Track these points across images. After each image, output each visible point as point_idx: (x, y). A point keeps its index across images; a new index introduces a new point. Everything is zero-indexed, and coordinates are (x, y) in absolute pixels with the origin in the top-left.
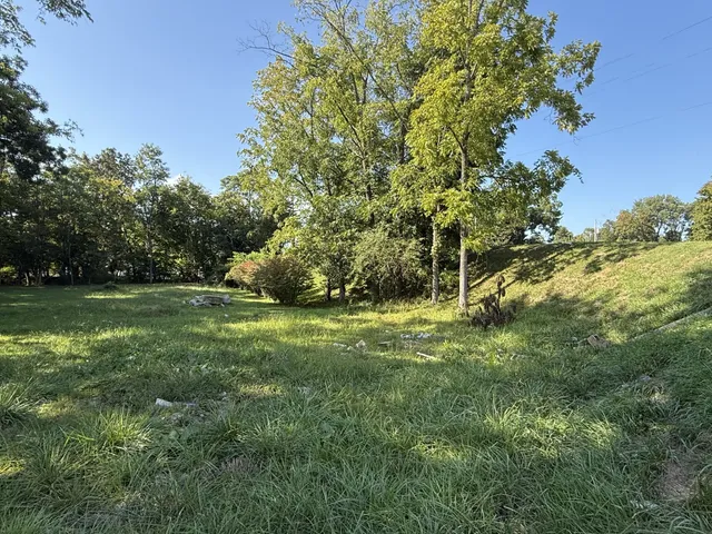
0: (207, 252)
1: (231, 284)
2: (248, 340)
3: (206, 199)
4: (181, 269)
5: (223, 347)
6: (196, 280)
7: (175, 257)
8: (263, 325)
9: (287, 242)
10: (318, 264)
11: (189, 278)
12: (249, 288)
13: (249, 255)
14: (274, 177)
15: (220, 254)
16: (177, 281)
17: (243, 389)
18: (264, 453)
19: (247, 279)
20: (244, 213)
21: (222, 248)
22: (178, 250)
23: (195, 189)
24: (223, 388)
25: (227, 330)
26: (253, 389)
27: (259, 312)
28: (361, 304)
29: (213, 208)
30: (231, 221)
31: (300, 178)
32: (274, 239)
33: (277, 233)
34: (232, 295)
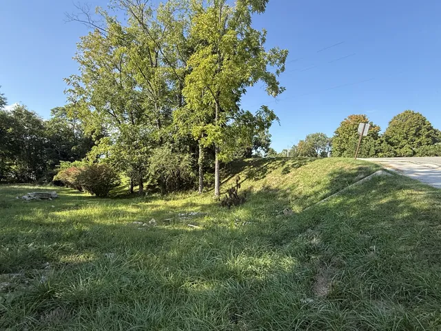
0: (38, 160)
1: (58, 183)
2: (69, 223)
3: (38, 122)
4: (16, 174)
5: (48, 230)
6: (29, 181)
7: (10, 164)
8: (82, 212)
9: (101, 154)
10: (124, 169)
11: (22, 179)
12: (72, 186)
13: (73, 163)
14: (93, 110)
15: (50, 162)
16: (12, 182)
17: (62, 259)
18: (76, 303)
19: (70, 180)
20: (69, 133)
21: (51, 158)
22: (13, 159)
23: (29, 115)
24: (46, 259)
25: (53, 217)
26: (72, 258)
27: (80, 203)
28: (154, 195)
29: (45, 129)
30: (59, 139)
31: (112, 112)
32: (92, 152)
33: (94, 148)
34: (58, 191)
